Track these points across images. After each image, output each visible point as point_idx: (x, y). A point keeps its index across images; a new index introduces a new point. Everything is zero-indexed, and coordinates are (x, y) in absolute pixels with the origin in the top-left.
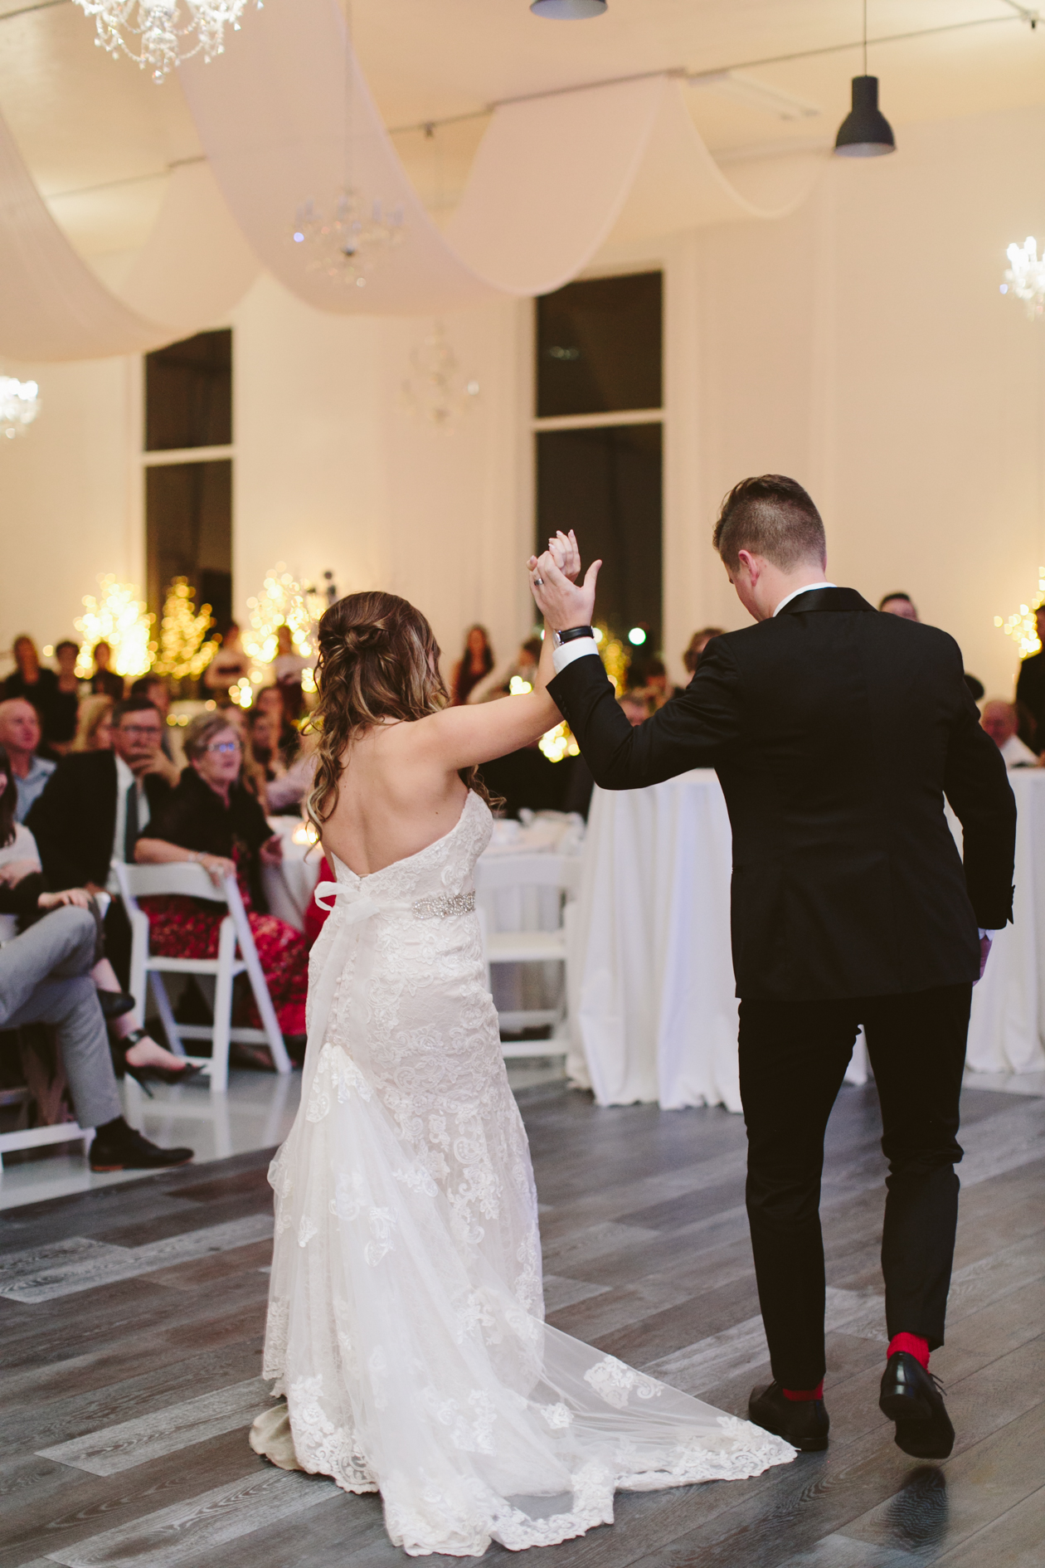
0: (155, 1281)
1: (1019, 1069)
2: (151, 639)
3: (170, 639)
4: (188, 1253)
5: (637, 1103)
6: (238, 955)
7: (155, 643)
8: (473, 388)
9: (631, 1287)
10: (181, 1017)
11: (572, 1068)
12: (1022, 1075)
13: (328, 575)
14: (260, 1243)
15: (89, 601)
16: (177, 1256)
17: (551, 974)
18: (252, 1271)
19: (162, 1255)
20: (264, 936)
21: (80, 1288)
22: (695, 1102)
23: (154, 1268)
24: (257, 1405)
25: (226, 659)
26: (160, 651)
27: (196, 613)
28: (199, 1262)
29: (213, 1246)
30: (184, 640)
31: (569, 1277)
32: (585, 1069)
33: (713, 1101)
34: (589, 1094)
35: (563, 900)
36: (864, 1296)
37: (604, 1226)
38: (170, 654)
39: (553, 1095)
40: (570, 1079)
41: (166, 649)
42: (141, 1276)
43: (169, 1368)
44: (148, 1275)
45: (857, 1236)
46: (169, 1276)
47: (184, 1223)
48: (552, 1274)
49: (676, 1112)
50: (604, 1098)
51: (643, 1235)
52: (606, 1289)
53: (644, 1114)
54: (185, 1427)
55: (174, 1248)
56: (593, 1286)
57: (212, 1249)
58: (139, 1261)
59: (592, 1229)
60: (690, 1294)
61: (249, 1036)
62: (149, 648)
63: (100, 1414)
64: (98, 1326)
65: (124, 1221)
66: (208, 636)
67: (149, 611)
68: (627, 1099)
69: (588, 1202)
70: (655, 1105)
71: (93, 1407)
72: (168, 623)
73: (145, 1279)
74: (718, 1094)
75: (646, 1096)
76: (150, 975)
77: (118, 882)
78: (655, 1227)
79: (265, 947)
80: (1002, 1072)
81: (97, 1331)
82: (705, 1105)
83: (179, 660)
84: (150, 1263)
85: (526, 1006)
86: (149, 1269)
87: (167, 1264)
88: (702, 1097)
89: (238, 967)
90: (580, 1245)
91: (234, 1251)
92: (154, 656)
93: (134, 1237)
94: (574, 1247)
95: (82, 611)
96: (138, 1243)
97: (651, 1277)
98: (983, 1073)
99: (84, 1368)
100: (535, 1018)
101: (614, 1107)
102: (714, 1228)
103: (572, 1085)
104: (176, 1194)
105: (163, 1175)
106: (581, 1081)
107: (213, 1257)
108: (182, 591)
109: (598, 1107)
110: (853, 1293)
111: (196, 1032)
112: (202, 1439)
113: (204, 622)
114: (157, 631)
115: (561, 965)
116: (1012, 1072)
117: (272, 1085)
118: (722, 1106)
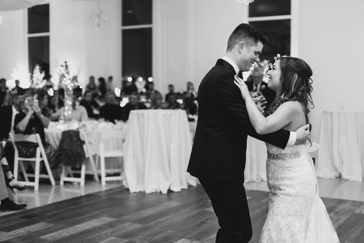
0: (12, 241)
2: (30, 79)
3: (35, 79)
4: (22, 233)
5: (140, 192)
6: (41, 156)
7: (31, 80)
8: (106, 18)
9: (134, 240)
10: (28, 172)
11: (124, 183)
13: (66, 62)
14: (41, 230)
15: (14, 70)
16: (19, 234)
17: (120, 160)
18: (37, 238)
19: (15, 234)
22: (154, 191)
23: (12, 237)
25: (49, 84)
26: (32, 82)
27: (41, 73)
28: (24, 235)
29: (29, 231)
30: (38, 80)
31: (118, 237)
32: (127, 184)
33: (158, 191)
34: (128, 190)
35: (124, 141)
36: (192, 241)
37: (129, 223)
38: (35, 83)
39: (119, 190)
40: (123, 186)
41: (33, 82)
42: (8, 240)
44: (10, 239)
45: (192, 225)
46: (16, 240)
47: (22, 225)
48: (114, 237)
49: (149, 194)
50: (132, 190)
51: (138, 226)
52: (128, 240)
53: (142, 194)
55: (18, 232)
56: (124, 239)
57: (28, 232)
58: (9, 236)
59: (126, 225)
60: (148, 241)
61: (44, 176)
62: (30, 81)
65: (7, 225)
66: (44, 79)
67: (30, 72)
68: (137, 190)
69: (125, 217)
70: (144, 192)
72: (34, 75)
73: (9, 241)
75: (142, 190)
76: (19, 161)
77: (11, 138)
78: (141, 224)
83: (37, 84)
84: (11, 236)
85: (114, 168)
86: (11, 238)
87: (15, 236)
88: (156, 190)
89: (41, 159)
90: (122, 229)
91: (34, 232)
92: (31, 83)
93: (8, 229)
94: (121, 230)
95: (13, 72)
96: (9, 231)
97: (139, 237)
100: (116, 171)
101: (134, 193)
102: (156, 224)
103: (124, 187)
104: (21, 217)
106: (126, 186)
107: (28, 234)
108: (38, 68)
109: (130, 193)
110: (189, 240)
111: (31, 175)
113: (43, 75)
114: (32, 77)
115: (122, 158)
117: (50, 188)
118: (161, 192)
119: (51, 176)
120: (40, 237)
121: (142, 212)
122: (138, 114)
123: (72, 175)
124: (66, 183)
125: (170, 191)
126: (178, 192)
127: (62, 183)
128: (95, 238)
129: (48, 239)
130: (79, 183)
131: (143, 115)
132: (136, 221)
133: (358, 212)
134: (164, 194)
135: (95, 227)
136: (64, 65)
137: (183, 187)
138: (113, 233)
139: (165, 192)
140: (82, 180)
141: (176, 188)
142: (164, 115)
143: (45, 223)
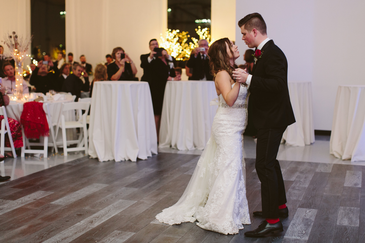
1: (190, 150)
4: (29, 201)
5: (109, 161)
6: (6, 129)
9: (141, 201)
11: (90, 153)
12: (191, 151)
13: (14, 33)
18: (48, 204)
19: (23, 202)
20: (11, 123)
21: (9, 211)
22: (123, 160)
24: (77, 233)
31: (126, 200)
33: (127, 159)
34: (97, 159)
37: (124, 188)
42: (22, 207)
43: (48, 227)
44: (23, 206)
48: (121, 199)
49: (119, 162)
50: (101, 159)
53: (111, 163)
54: (64, 239)
57: (34, 199)
58: (18, 203)
63: (40, 238)
64: (22, 219)
68: (106, 160)
70: (114, 161)
71: (37, 237)
73: (24, 207)
74: (128, 157)
75: (111, 159)
79: (11, 126)
80: (186, 150)
81: (22, 220)
82: (125, 160)
84: (22, 204)
87: (26, 204)
88: (125, 159)
89: (6, 132)
94: (121, 193)
96: (14, 199)
97: (144, 198)
98: (181, 150)
99: (27, 228)
101: (104, 162)
103: (91, 157)
104: (14, 187)
105: (6, 183)
106: (94, 156)
107: (36, 201)
109: (100, 162)
112: (70, 241)
116: (188, 150)
117: (13, 161)
118: (130, 160)
119: (13, 149)
120: (51, 203)
121: (128, 177)
122: (104, 85)
123: (29, 147)
124: (27, 155)
125: (138, 159)
126: (145, 160)
127: (23, 155)
128: (104, 201)
129: (60, 204)
130: (42, 155)
131: (110, 86)
132: (128, 185)
133: (319, 171)
134: (134, 162)
135: (95, 193)
136: (13, 36)
137: (148, 156)
138: (117, 196)
139: (134, 159)
140: (45, 152)
141: (144, 157)
142: (131, 86)
143: (44, 192)
